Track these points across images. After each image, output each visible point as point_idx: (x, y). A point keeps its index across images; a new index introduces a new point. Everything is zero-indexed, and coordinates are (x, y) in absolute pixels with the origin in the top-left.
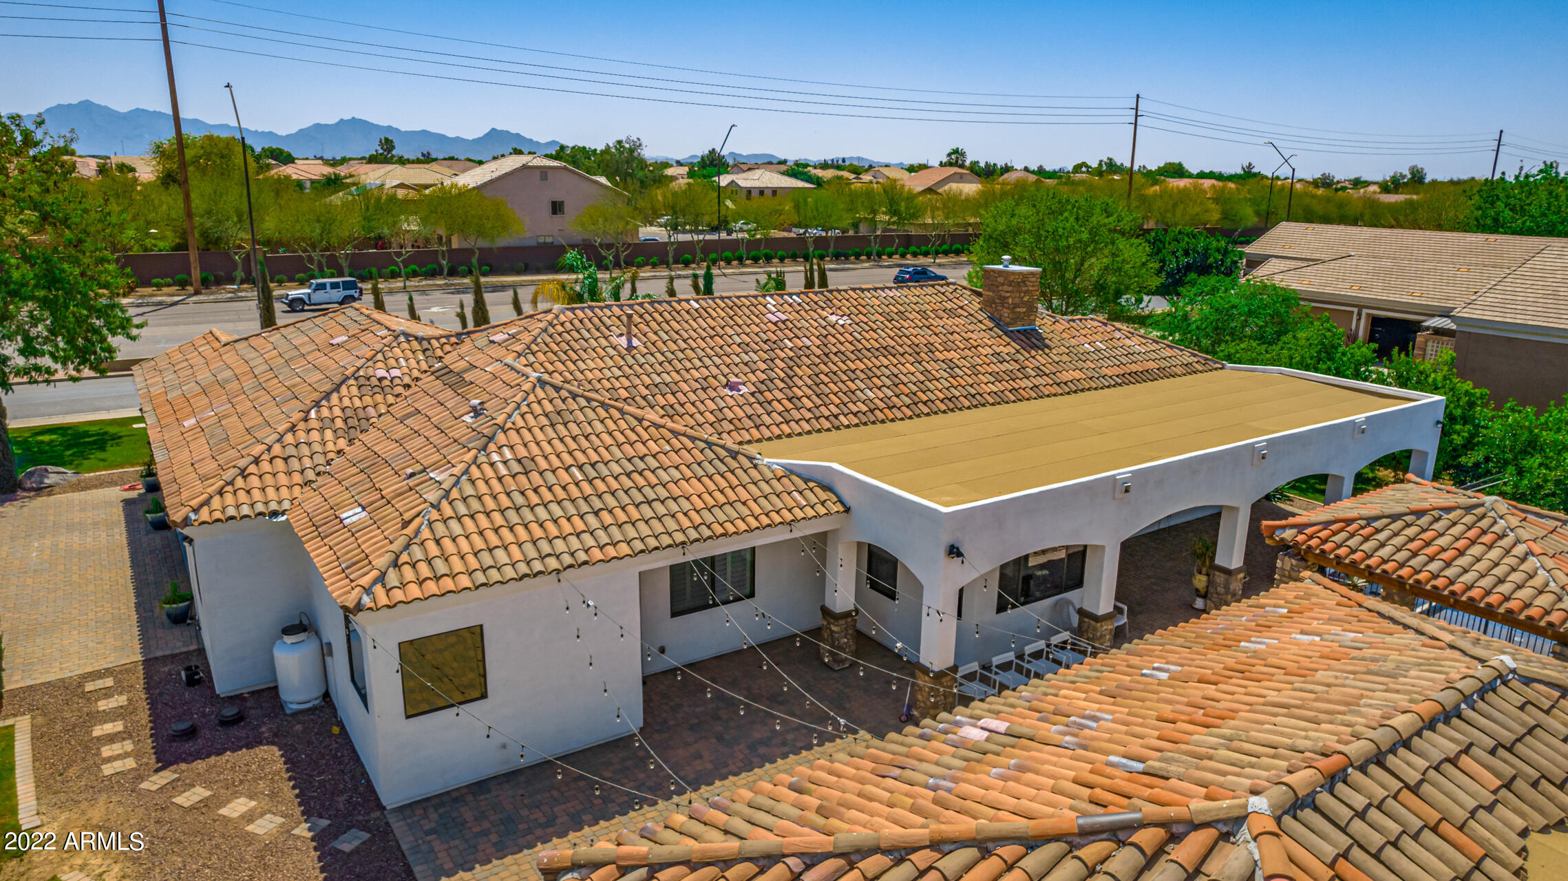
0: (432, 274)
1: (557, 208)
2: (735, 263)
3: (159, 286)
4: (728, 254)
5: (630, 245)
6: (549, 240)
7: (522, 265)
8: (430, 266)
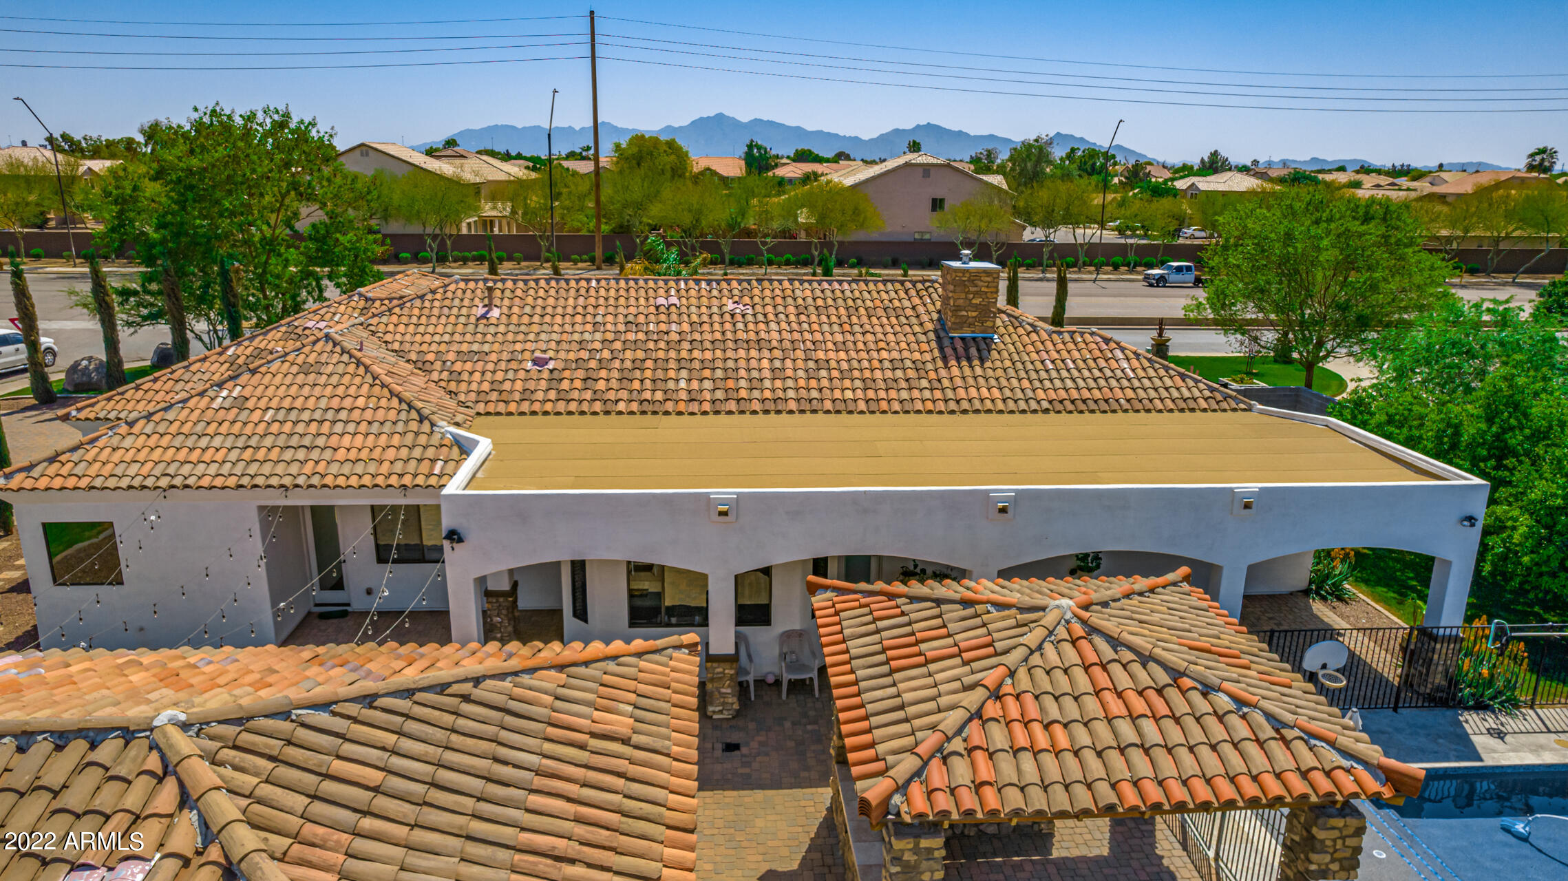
0: (805, 263)
1: (937, 204)
2: (1123, 269)
3: (576, 262)
4: (1118, 259)
5: (1003, 244)
6: (927, 237)
7: (889, 259)
8: (803, 256)
